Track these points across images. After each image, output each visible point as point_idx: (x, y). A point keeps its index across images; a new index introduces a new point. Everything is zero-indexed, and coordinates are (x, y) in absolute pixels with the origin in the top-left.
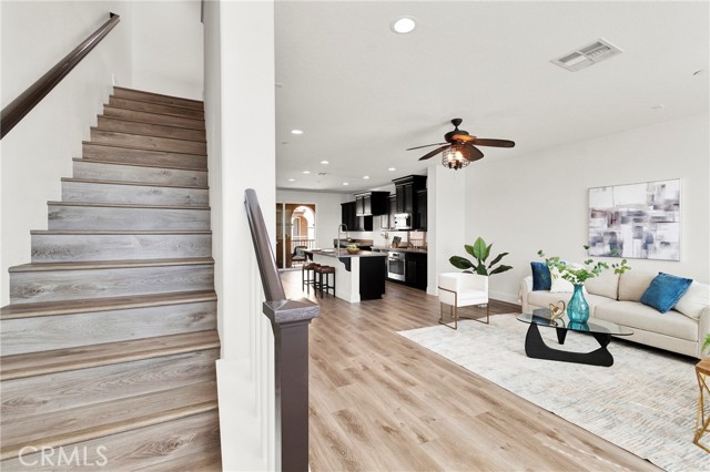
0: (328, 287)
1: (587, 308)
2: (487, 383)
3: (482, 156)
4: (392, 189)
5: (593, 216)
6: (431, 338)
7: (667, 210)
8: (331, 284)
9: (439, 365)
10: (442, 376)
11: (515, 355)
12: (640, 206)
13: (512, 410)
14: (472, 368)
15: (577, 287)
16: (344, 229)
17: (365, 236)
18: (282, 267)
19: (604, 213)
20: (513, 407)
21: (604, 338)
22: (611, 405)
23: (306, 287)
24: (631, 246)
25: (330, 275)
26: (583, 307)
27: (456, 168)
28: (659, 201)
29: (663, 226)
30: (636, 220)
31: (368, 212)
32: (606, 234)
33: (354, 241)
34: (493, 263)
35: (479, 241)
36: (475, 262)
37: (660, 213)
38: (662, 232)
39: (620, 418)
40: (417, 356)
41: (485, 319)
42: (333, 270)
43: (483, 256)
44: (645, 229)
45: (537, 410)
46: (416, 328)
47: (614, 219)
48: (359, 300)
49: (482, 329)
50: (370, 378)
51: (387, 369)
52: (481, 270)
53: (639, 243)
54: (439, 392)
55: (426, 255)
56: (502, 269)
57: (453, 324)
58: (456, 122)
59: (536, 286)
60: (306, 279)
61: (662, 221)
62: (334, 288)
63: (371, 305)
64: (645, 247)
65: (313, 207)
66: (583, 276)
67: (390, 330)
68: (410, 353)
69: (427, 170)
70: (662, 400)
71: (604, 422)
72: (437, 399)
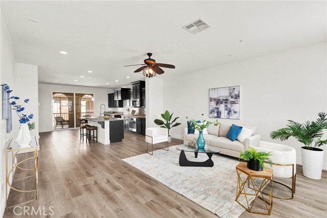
0: (94, 137)
1: (204, 142)
2: (157, 182)
3: (164, 72)
4: (131, 87)
5: (211, 101)
6: (138, 162)
7: (236, 98)
8: (95, 136)
9: (137, 176)
10: (136, 182)
11: (175, 166)
12: (226, 96)
13: (164, 197)
14: (153, 175)
15: (201, 132)
16: (109, 107)
17: (120, 110)
18: (73, 127)
19: (215, 100)
20: (165, 194)
21: (210, 154)
22: (208, 187)
23: (82, 137)
24: (224, 113)
25: (95, 131)
26: (203, 141)
27: (150, 77)
28: (233, 94)
29: (234, 105)
30: (226, 103)
31: (120, 98)
32: (215, 108)
33: (114, 112)
34: (173, 122)
35: (167, 112)
36: (165, 122)
37: (233, 100)
38: (235, 107)
39: (210, 193)
40: (128, 172)
41: (167, 149)
42: (96, 128)
43: (169, 119)
44: (228, 106)
45: (176, 195)
46: (133, 156)
47: (218, 102)
48: (109, 143)
49: (164, 154)
50: (95, 189)
51: (108, 182)
52: (168, 126)
53: (226, 112)
54: (131, 192)
55: (145, 119)
56: (177, 124)
57: (151, 153)
58: (150, 55)
59: (189, 133)
60: (82, 133)
61: (233, 103)
62: (97, 137)
63: (116, 145)
64: (228, 114)
65: (92, 95)
66: (202, 127)
67: (119, 159)
68: (125, 170)
71: (203, 196)
72: (128, 196)
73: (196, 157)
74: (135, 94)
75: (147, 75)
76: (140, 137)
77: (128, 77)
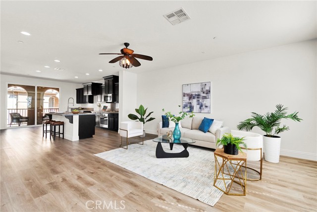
0: (60, 133)
1: (180, 133)
2: (134, 175)
3: (140, 64)
4: (103, 82)
5: (184, 96)
6: (112, 156)
7: (207, 94)
8: (61, 132)
9: (112, 170)
10: (111, 176)
11: (152, 158)
12: (199, 92)
13: (144, 188)
14: (129, 168)
15: (177, 124)
16: (77, 103)
17: (89, 106)
18: (34, 124)
19: (188, 95)
20: (144, 185)
21: (186, 145)
22: (187, 175)
23: (45, 134)
24: (196, 108)
25: (61, 126)
26: (179, 132)
27: (126, 67)
28: (204, 90)
29: (206, 100)
30: (198, 98)
31: (90, 93)
32: (188, 103)
33: (83, 109)
34: (147, 117)
35: (141, 107)
36: (139, 116)
37: (205, 95)
38: (206, 102)
39: (189, 181)
40: (102, 167)
41: (142, 143)
42: (63, 124)
43: (143, 114)
44: (200, 101)
45: (155, 185)
46: (106, 151)
47: (191, 97)
48: (78, 139)
49: (140, 148)
50: (64, 186)
51: (79, 178)
52: (142, 120)
53: (198, 106)
54: (107, 186)
55: (118, 114)
56: (151, 119)
57: (126, 147)
58: (127, 45)
59: (163, 127)
60: (45, 130)
61: (205, 98)
62: (63, 134)
63: (85, 141)
64: (200, 108)
65: (58, 89)
66: (179, 119)
67: (91, 154)
68: (97, 165)
69: (118, 72)
70: (204, 169)
71: (183, 184)
72: (104, 191)
73: (171, 149)
74: (107, 89)
75: (123, 65)
76: (113, 133)
77: (101, 70)
